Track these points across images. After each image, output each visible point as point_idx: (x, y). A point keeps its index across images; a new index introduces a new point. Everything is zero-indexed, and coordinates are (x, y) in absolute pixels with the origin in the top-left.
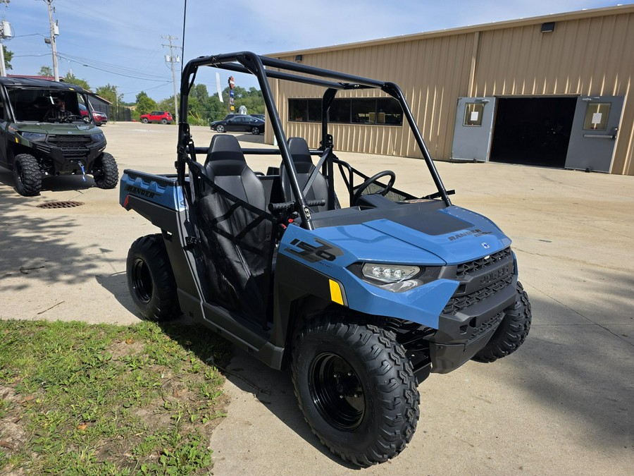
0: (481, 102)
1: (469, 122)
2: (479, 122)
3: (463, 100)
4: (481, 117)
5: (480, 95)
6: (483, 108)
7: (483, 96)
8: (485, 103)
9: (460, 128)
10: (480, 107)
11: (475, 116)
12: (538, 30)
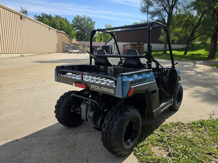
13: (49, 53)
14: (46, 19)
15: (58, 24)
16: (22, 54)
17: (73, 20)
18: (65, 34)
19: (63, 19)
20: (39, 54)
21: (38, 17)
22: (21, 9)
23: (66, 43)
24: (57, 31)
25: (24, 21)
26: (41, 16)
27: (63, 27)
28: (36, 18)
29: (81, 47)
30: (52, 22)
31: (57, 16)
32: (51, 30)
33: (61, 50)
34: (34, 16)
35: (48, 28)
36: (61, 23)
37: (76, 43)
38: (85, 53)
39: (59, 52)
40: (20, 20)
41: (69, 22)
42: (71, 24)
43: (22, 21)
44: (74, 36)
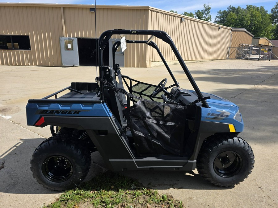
0: (71, 39)
1: (67, 49)
2: (72, 49)
3: (62, 39)
4: (72, 46)
5: (69, 36)
6: (72, 42)
7: (71, 37)
8: (73, 40)
9: (64, 51)
10: (71, 42)
11: (69, 46)
12: (88, 11)
13: (213, 60)
14: (232, 13)
15: (247, 18)
16: (176, 62)
17: (273, 8)
18: (245, 32)
19: (258, 9)
20: (197, 62)
21: (222, 12)
22: (204, 6)
23: (244, 45)
24: (232, 30)
25: (185, 23)
26: (227, 10)
27: (256, 21)
28: (220, 14)
29: (265, 50)
30: (240, 16)
31: (250, 6)
32: (221, 29)
33: (234, 55)
34: (218, 12)
35: (218, 27)
36: (252, 15)
37: (266, 44)
38: (269, 60)
39: (229, 59)
40: (180, 23)
41: (267, 11)
42: (269, 15)
43: (181, 24)
44: (271, 32)
